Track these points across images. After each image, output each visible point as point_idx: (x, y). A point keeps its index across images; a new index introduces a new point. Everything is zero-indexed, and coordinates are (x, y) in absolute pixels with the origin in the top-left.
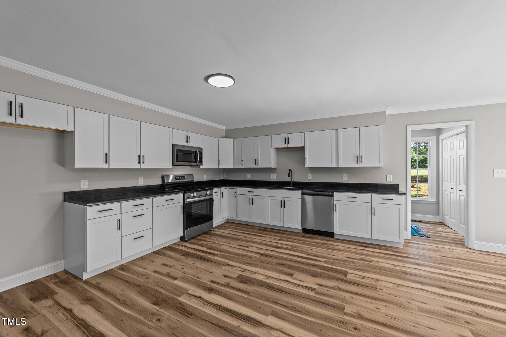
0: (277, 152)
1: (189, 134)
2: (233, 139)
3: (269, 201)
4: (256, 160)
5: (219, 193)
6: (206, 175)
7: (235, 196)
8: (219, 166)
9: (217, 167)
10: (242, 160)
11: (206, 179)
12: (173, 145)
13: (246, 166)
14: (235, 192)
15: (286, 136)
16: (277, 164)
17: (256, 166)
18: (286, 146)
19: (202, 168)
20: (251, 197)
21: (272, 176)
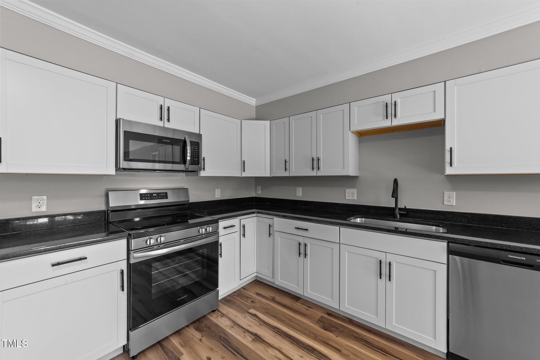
0: (360, 142)
1: (168, 103)
2: (269, 121)
3: (346, 256)
4: (313, 160)
5: (237, 228)
6: (219, 190)
7: (270, 234)
8: (243, 172)
9: (239, 175)
10: (286, 162)
11: (219, 197)
12: (117, 122)
13: (294, 172)
14: (270, 226)
15: (387, 98)
16: (360, 167)
17: (314, 173)
18: (387, 123)
19: (201, 175)
20: (302, 240)
21: (347, 194)
